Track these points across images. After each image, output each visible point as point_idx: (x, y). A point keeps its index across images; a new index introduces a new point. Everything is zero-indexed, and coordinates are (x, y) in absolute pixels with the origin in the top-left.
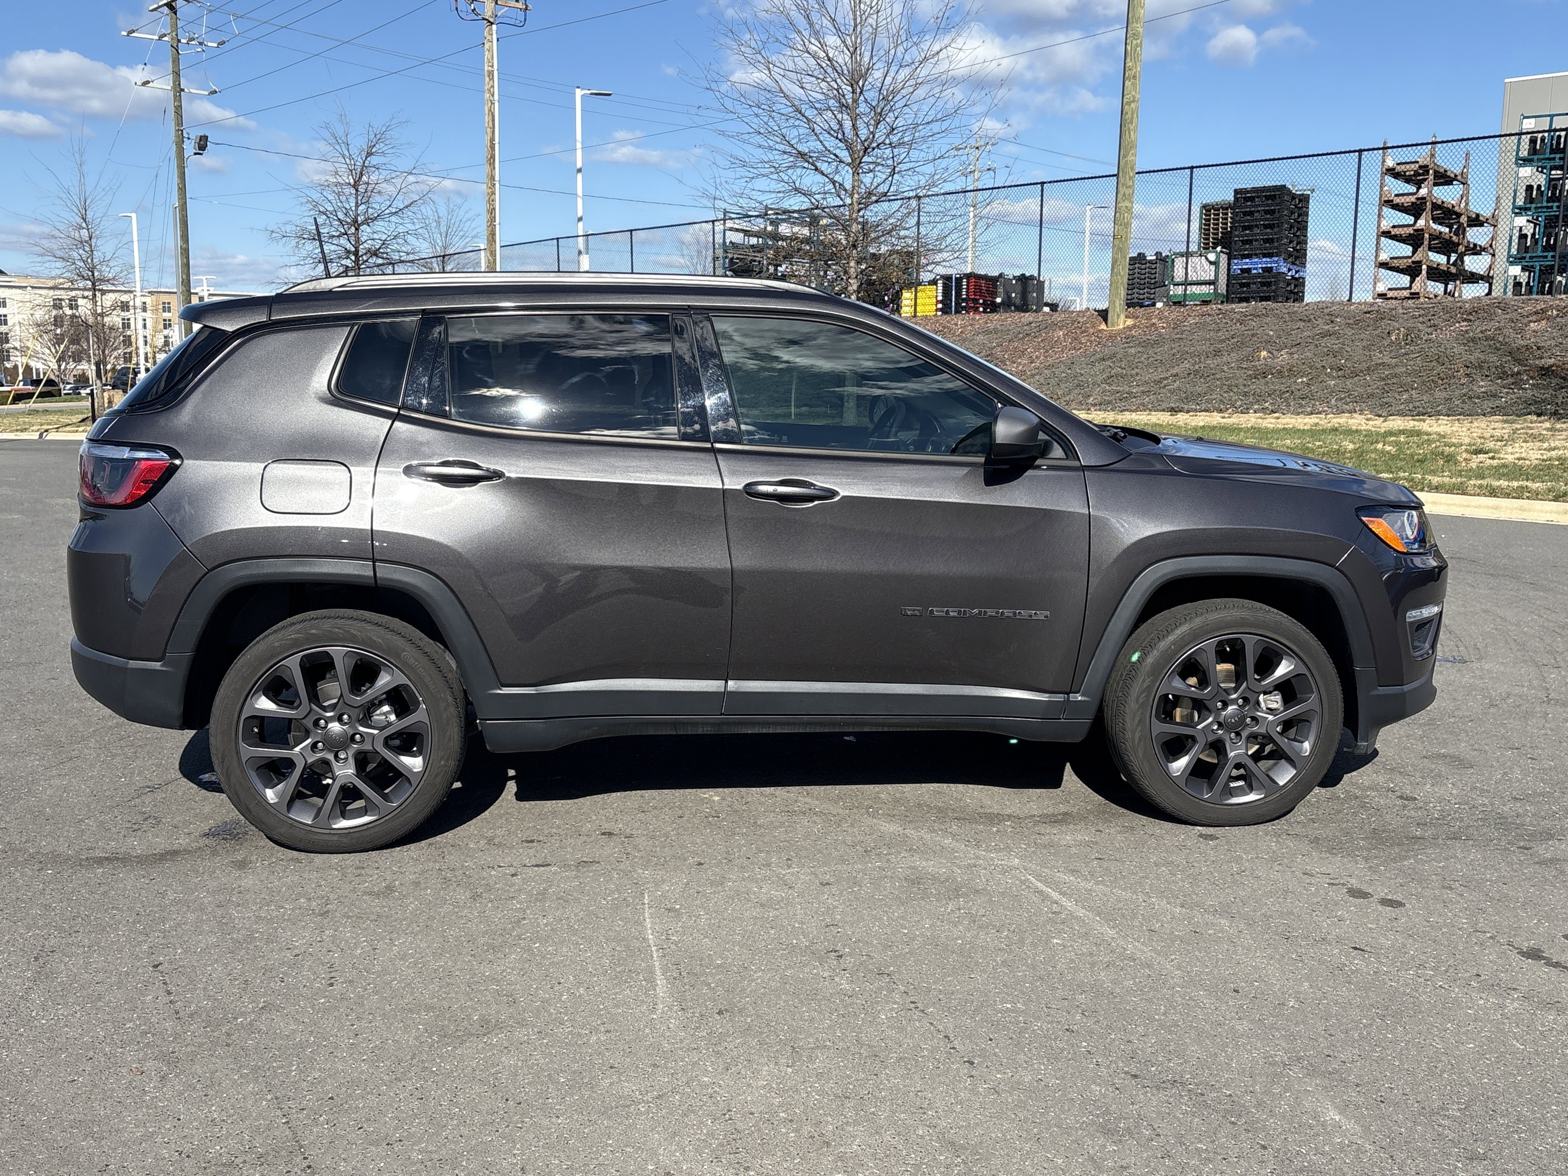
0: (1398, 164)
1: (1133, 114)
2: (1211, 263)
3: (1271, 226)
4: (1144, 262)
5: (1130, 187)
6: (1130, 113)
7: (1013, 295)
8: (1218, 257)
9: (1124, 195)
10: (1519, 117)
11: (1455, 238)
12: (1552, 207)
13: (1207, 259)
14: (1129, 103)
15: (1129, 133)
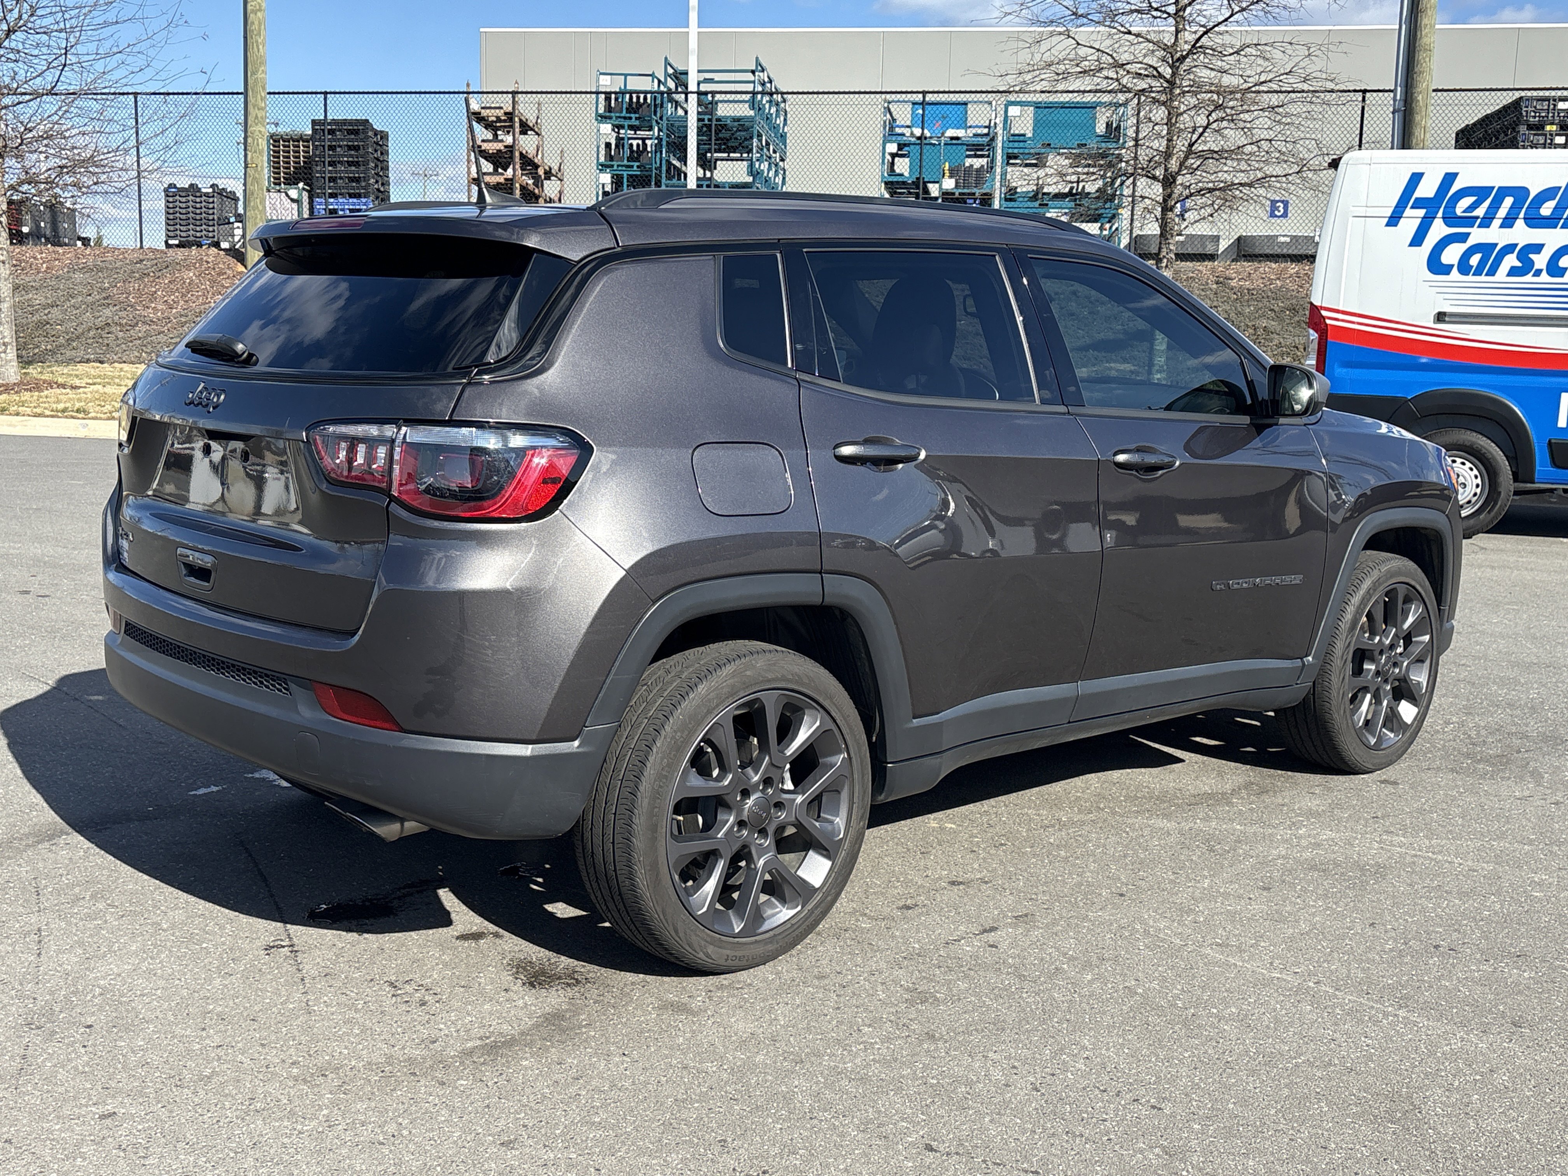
0: (483, 108)
1: (260, 24)
2: (293, 200)
3: (357, 164)
4: (198, 194)
5: (262, 109)
6: (256, 23)
7: (42, 224)
8: (300, 195)
9: (256, 117)
10: (595, 74)
11: (536, 191)
12: (632, 166)
13: (287, 195)
14: (255, 12)
15: (258, 46)
